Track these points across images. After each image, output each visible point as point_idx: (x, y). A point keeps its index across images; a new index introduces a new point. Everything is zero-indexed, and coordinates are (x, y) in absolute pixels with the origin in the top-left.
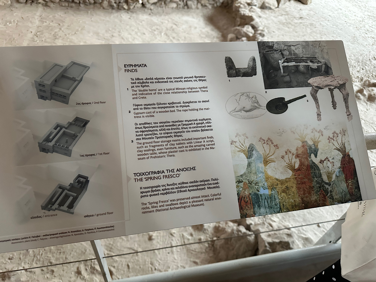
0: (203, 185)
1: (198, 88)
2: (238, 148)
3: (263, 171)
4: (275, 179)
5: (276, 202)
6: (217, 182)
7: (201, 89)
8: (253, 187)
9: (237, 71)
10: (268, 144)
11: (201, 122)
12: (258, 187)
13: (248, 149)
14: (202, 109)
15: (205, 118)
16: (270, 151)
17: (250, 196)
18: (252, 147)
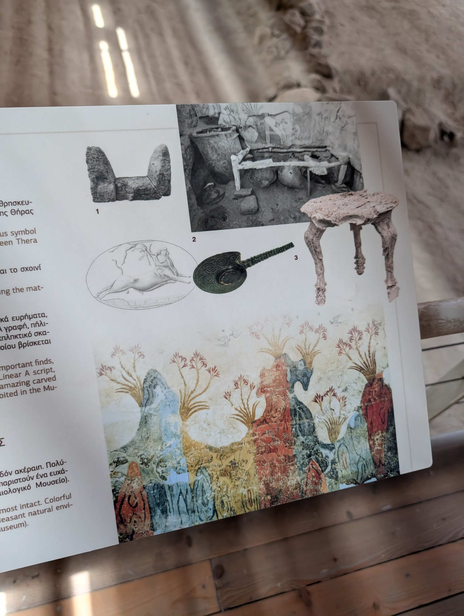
0: (25, 479)
1: (9, 234)
2: (119, 383)
3: (179, 433)
4: (206, 447)
5: (204, 499)
6: (63, 470)
7: (19, 237)
8: (152, 471)
9: (119, 185)
10: (193, 367)
11: (18, 323)
12: (164, 469)
13: (144, 382)
14: (21, 290)
15: (30, 313)
16: (197, 383)
17: (144, 493)
18: (155, 378)
